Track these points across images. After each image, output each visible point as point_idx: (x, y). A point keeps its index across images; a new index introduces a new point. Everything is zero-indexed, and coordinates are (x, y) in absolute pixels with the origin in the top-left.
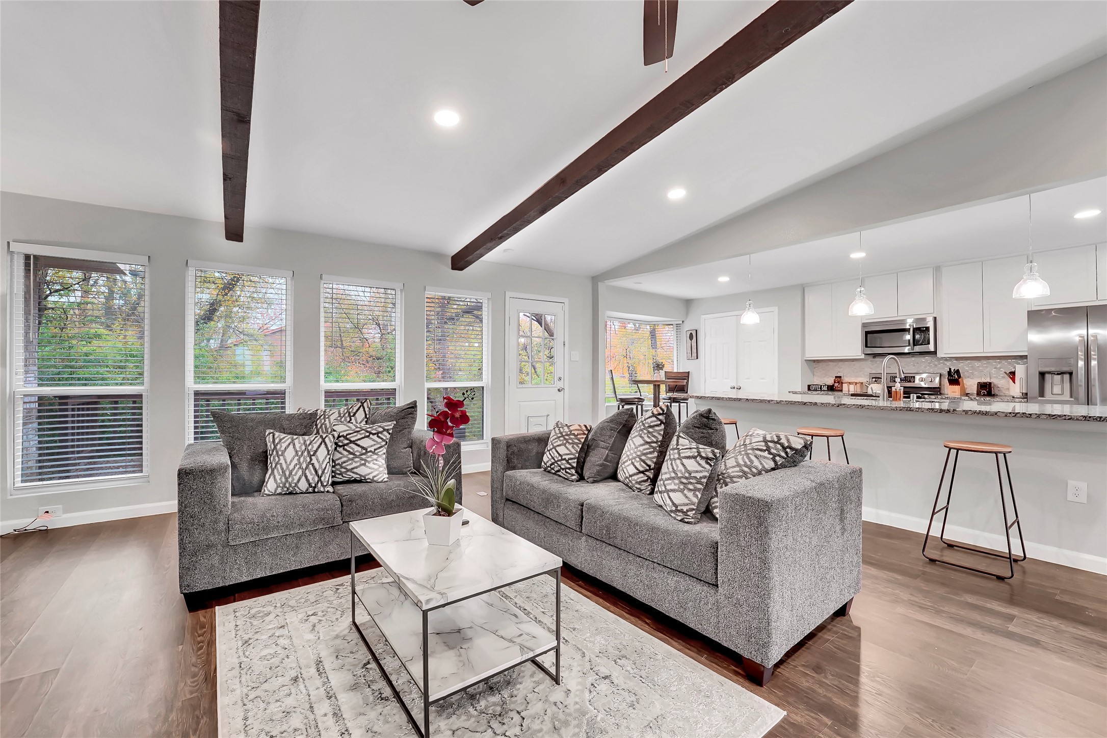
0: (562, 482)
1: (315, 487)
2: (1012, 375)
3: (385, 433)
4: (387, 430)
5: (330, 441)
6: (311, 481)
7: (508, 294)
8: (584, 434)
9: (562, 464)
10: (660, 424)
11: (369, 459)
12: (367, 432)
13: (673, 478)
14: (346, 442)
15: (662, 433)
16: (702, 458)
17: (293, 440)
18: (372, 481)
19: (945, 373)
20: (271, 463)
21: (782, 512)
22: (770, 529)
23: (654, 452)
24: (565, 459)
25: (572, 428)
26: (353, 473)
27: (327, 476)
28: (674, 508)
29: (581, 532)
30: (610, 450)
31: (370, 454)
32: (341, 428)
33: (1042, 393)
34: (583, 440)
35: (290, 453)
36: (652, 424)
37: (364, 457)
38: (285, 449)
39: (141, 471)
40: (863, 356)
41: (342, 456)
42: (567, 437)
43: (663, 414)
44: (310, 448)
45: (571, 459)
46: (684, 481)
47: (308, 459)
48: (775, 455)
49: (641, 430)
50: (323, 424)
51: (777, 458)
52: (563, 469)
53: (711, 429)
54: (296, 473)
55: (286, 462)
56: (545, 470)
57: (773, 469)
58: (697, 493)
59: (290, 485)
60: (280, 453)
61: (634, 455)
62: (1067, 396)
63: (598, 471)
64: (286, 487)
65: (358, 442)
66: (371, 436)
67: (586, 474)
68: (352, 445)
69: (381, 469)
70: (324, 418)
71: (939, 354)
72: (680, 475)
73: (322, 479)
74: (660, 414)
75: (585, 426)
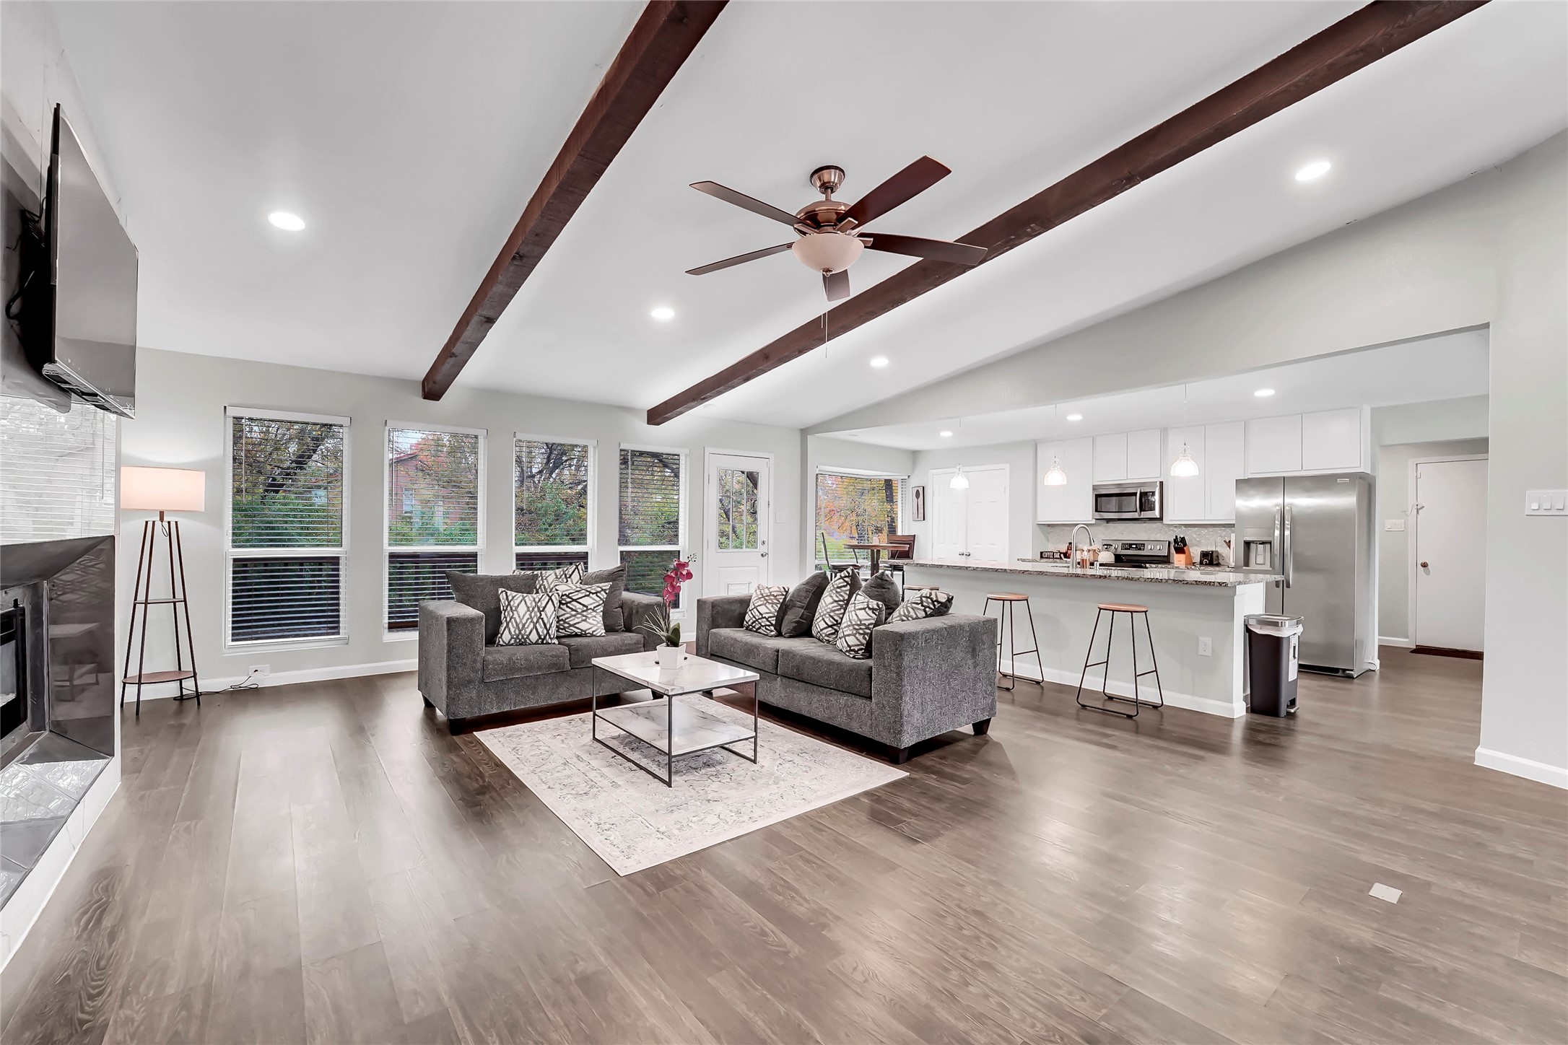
0: (762, 637)
1: (543, 640)
2: (1229, 544)
3: (603, 592)
4: (605, 590)
5: (556, 599)
6: (541, 634)
7: (708, 450)
8: (783, 595)
9: (763, 622)
10: (846, 585)
11: (589, 616)
12: (587, 591)
13: (849, 626)
14: (569, 600)
15: (848, 593)
16: (870, 609)
17: (524, 598)
18: (592, 635)
19: (1172, 540)
20: (505, 617)
21: (913, 642)
22: (903, 652)
23: (840, 609)
24: (765, 617)
25: (771, 590)
26: (576, 628)
27: (554, 629)
28: (848, 649)
29: (777, 674)
30: (805, 610)
31: (590, 611)
32: (563, 588)
33: (1247, 563)
34: (781, 601)
35: (522, 609)
36: (839, 585)
37: (585, 613)
38: (518, 605)
39: (338, 633)
40: (1094, 522)
41: (566, 613)
42: (767, 598)
43: (848, 577)
44: (539, 604)
45: (771, 617)
46: (857, 627)
47: (539, 615)
48: (926, 607)
49: (831, 591)
50: (542, 585)
51: (927, 609)
52: (763, 626)
53: (884, 588)
54: (528, 626)
55: (519, 617)
56: (746, 629)
57: (924, 617)
58: (866, 636)
59: (523, 637)
60: (514, 609)
61: (825, 612)
62: (1267, 567)
63: (794, 628)
64: (519, 639)
65: (579, 601)
66: (591, 595)
67: (784, 631)
68: (574, 603)
69: (599, 625)
70: (542, 579)
71: (1165, 521)
72: (854, 623)
73: (550, 632)
74: (846, 577)
75: (784, 588)
